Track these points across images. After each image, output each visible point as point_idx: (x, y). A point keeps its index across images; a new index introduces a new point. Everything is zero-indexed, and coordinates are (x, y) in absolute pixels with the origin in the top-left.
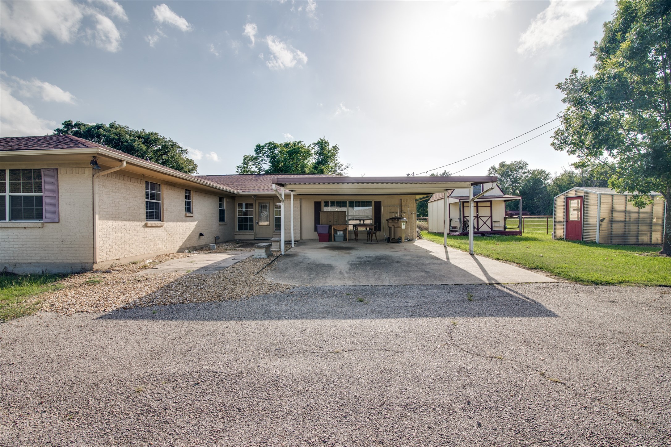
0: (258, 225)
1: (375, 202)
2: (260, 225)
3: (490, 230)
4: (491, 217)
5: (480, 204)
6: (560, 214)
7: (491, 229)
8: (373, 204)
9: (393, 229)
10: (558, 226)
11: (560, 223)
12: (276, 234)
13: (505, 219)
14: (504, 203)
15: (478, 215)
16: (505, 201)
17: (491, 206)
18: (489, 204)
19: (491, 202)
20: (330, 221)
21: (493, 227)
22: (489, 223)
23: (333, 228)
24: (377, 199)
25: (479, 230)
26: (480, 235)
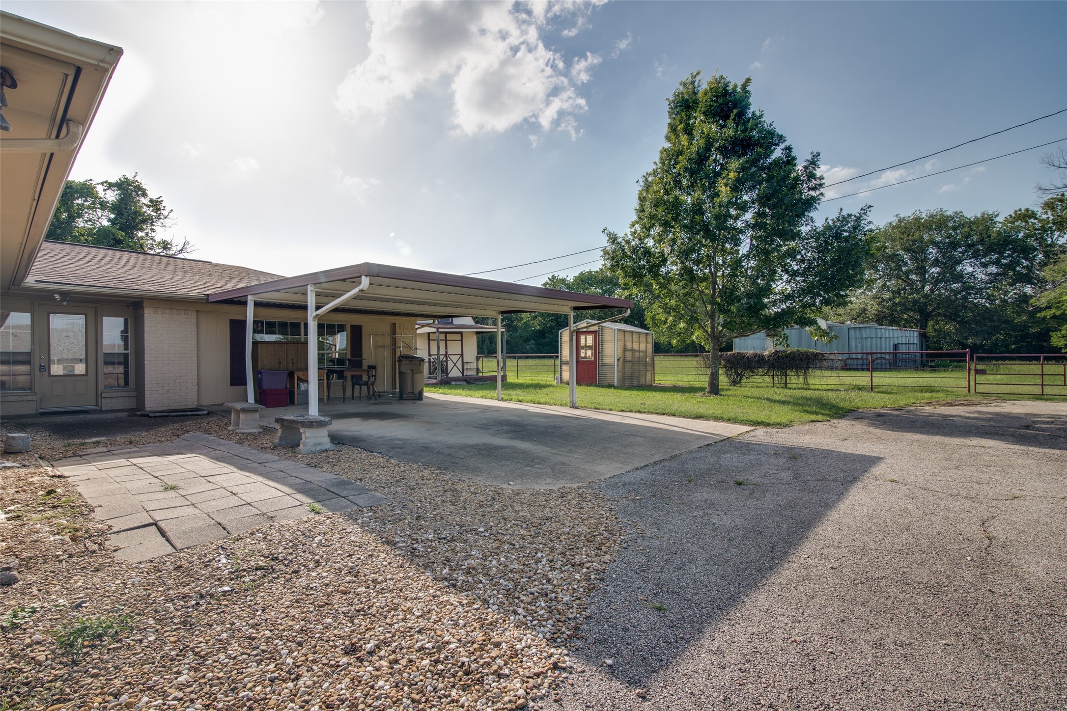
0: (46, 374)
1: (352, 326)
2: (52, 373)
3: (460, 375)
4: (462, 355)
5: (449, 337)
6: (565, 351)
7: (463, 373)
8: (349, 328)
9: (409, 376)
10: (565, 367)
11: (567, 363)
12: (111, 395)
13: (478, 359)
14: (475, 337)
15: (446, 352)
16: (477, 333)
17: (462, 340)
18: (458, 337)
19: (461, 333)
20: (280, 363)
21: (465, 371)
22: (459, 364)
23: (296, 376)
24: (356, 319)
25: (449, 376)
26: (465, 383)
